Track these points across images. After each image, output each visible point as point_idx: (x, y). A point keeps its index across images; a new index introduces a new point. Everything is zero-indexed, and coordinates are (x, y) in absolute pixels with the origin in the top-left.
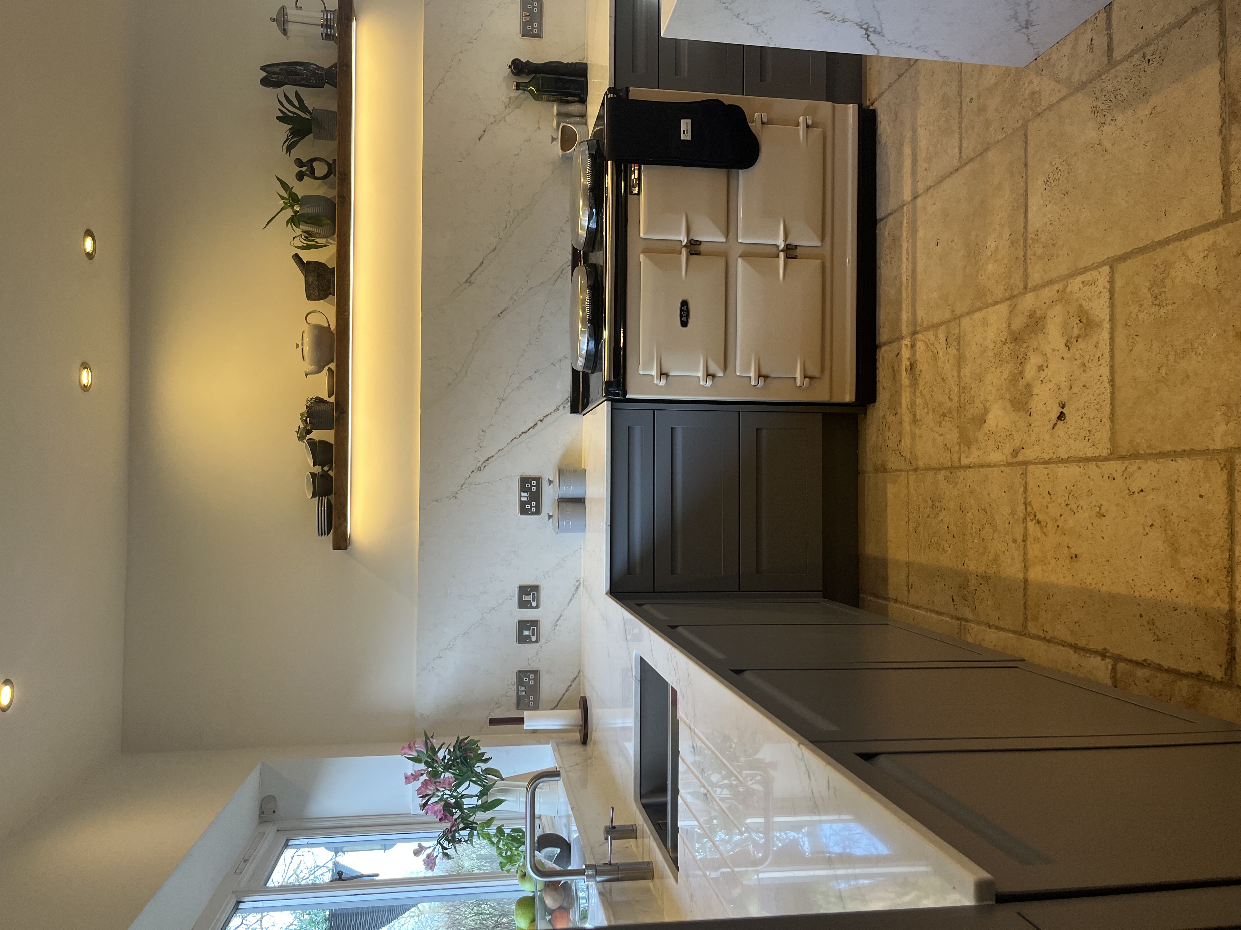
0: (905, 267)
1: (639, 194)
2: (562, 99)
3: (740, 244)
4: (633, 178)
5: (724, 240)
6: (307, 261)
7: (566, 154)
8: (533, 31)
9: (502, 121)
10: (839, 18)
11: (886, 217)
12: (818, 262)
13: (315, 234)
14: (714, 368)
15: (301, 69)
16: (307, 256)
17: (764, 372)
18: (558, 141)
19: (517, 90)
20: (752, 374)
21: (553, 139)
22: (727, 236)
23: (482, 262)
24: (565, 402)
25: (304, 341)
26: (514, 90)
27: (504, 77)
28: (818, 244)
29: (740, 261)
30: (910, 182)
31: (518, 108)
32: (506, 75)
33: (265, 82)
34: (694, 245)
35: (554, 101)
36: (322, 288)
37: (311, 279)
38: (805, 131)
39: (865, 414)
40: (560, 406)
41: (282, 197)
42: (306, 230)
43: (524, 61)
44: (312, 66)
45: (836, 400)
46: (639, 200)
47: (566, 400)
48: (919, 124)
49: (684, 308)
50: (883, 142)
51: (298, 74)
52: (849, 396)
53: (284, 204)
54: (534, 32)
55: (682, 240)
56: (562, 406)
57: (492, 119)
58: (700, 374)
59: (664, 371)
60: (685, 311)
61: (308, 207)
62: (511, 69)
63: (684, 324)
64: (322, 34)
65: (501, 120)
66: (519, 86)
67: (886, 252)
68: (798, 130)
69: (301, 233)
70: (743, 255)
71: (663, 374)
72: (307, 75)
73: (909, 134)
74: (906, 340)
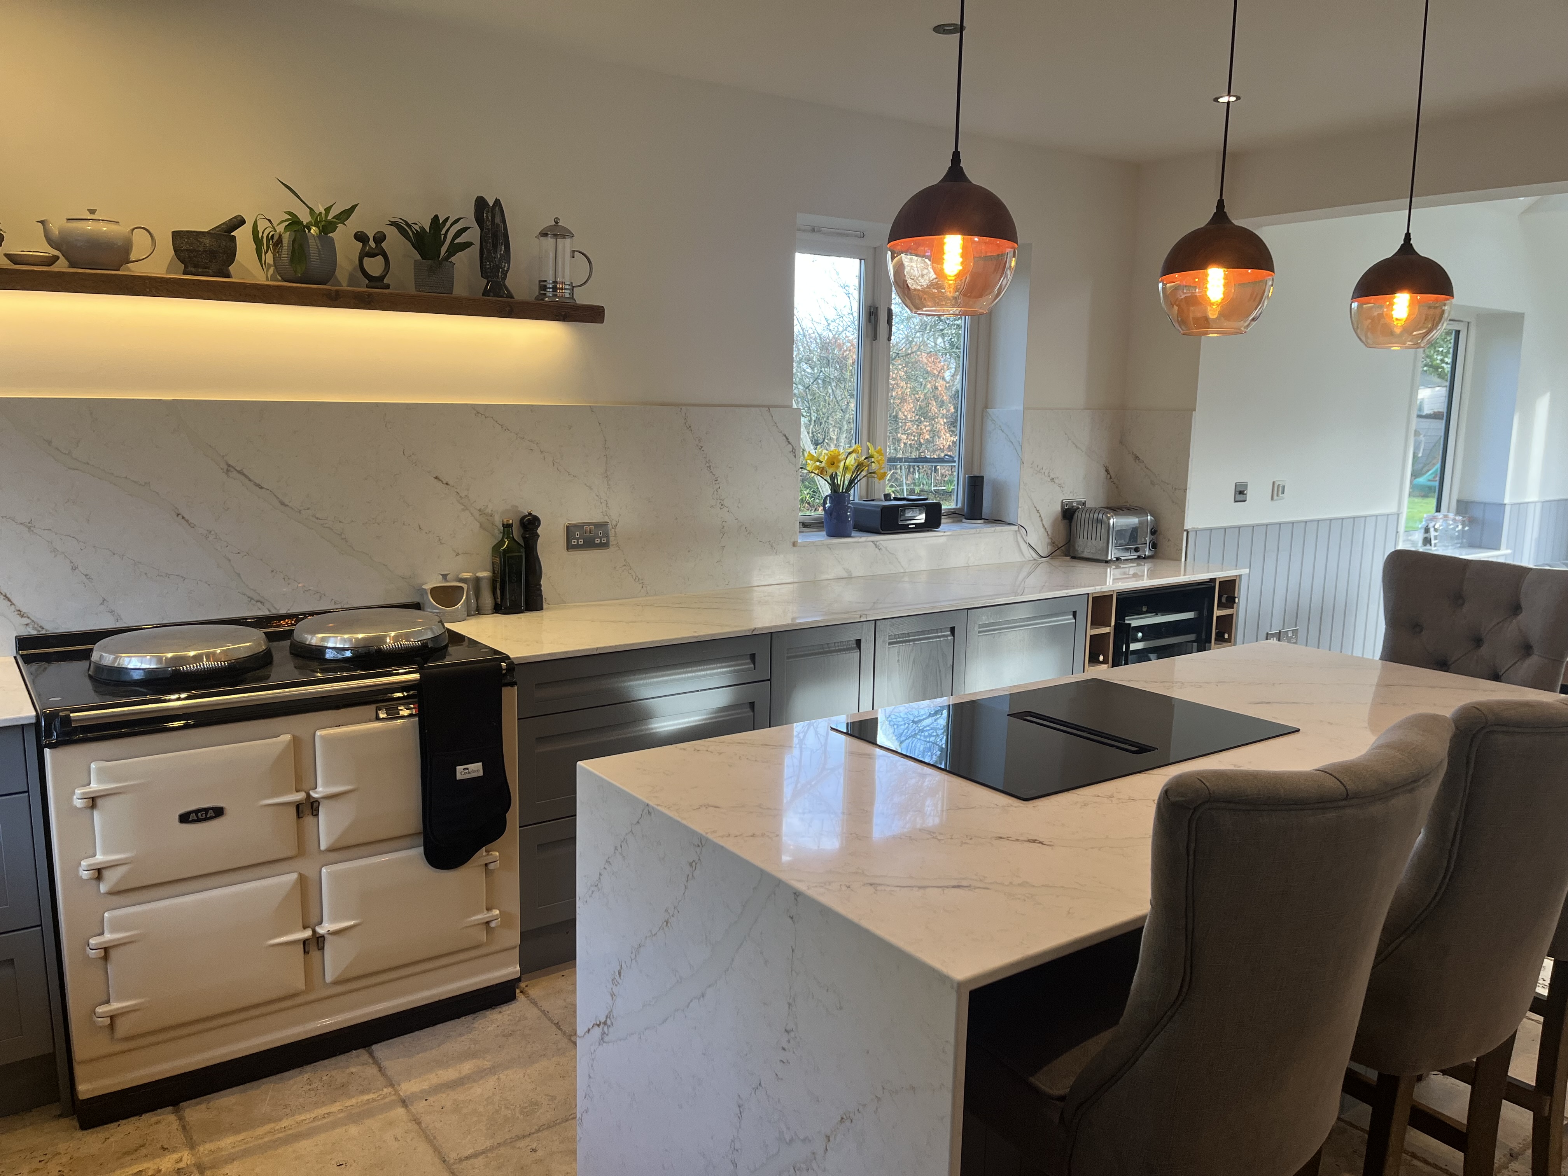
0: (304, 1118)
1: (378, 719)
2: (497, 583)
3: (318, 871)
4: (399, 708)
5: (323, 848)
6: (235, 237)
7: (427, 595)
8: (573, 539)
9: (463, 507)
10: (616, 991)
11: (376, 1062)
12: (301, 985)
13: (278, 252)
14: (111, 879)
15: (501, 251)
16: (243, 236)
17: (113, 954)
18: (442, 583)
19: (503, 524)
20: (108, 936)
21: (445, 576)
22: (330, 850)
23: (262, 488)
24: (36, 626)
25: (101, 223)
26: (503, 521)
27: (517, 507)
28: (329, 978)
29: (294, 876)
30: (425, 1086)
31: (481, 526)
32: (520, 509)
33: (480, 203)
34: (312, 808)
35: (494, 572)
36: (194, 257)
37: (207, 241)
38: (479, 922)
39: (61, 1116)
40: (28, 618)
41: (328, 210)
42: (284, 240)
43: (538, 531)
44: (506, 265)
45: (79, 1071)
46: (370, 721)
47: (41, 627)
48: (502, 1076)
49: (211, 813)
50: (476, 1025)
51: (495, 246)
52: (86, 1089)
53: (318, 213)
54: (573, 541)
55: (317, 790)
56: (28, 621)
57: (463, 494)
58: (100, 858)
59: (99, 802)
60: (206, 816)
61: (317, 246)
62: (526, 516)
63: (185, 818)
64: (545, 281)
65: (463, 505)
66: (507, 526)
67: (325, 1078)
68: (481, 912)
69: (278, 231)
70: (302, 879)
71: (93, 802)
72: (495, 258)
73: (487, 1064)
74: (190, 1156)
